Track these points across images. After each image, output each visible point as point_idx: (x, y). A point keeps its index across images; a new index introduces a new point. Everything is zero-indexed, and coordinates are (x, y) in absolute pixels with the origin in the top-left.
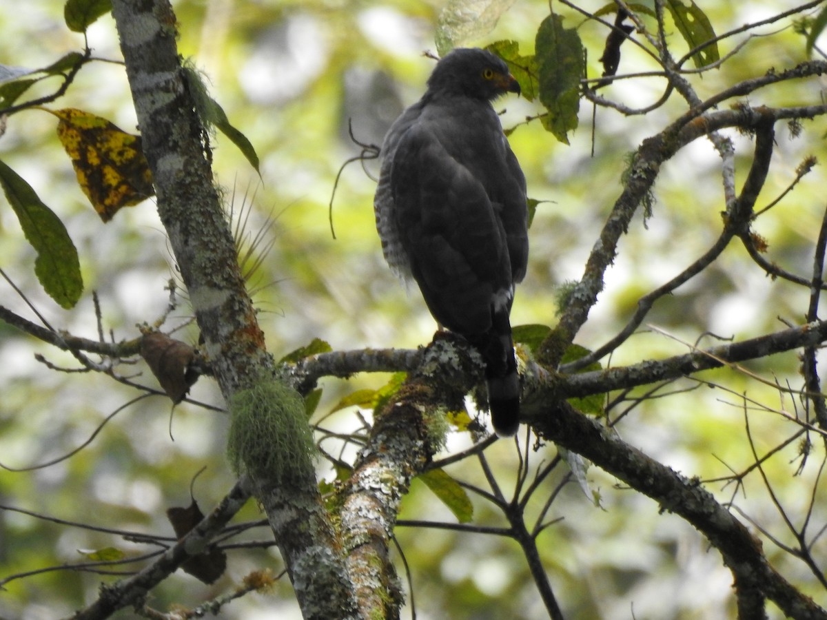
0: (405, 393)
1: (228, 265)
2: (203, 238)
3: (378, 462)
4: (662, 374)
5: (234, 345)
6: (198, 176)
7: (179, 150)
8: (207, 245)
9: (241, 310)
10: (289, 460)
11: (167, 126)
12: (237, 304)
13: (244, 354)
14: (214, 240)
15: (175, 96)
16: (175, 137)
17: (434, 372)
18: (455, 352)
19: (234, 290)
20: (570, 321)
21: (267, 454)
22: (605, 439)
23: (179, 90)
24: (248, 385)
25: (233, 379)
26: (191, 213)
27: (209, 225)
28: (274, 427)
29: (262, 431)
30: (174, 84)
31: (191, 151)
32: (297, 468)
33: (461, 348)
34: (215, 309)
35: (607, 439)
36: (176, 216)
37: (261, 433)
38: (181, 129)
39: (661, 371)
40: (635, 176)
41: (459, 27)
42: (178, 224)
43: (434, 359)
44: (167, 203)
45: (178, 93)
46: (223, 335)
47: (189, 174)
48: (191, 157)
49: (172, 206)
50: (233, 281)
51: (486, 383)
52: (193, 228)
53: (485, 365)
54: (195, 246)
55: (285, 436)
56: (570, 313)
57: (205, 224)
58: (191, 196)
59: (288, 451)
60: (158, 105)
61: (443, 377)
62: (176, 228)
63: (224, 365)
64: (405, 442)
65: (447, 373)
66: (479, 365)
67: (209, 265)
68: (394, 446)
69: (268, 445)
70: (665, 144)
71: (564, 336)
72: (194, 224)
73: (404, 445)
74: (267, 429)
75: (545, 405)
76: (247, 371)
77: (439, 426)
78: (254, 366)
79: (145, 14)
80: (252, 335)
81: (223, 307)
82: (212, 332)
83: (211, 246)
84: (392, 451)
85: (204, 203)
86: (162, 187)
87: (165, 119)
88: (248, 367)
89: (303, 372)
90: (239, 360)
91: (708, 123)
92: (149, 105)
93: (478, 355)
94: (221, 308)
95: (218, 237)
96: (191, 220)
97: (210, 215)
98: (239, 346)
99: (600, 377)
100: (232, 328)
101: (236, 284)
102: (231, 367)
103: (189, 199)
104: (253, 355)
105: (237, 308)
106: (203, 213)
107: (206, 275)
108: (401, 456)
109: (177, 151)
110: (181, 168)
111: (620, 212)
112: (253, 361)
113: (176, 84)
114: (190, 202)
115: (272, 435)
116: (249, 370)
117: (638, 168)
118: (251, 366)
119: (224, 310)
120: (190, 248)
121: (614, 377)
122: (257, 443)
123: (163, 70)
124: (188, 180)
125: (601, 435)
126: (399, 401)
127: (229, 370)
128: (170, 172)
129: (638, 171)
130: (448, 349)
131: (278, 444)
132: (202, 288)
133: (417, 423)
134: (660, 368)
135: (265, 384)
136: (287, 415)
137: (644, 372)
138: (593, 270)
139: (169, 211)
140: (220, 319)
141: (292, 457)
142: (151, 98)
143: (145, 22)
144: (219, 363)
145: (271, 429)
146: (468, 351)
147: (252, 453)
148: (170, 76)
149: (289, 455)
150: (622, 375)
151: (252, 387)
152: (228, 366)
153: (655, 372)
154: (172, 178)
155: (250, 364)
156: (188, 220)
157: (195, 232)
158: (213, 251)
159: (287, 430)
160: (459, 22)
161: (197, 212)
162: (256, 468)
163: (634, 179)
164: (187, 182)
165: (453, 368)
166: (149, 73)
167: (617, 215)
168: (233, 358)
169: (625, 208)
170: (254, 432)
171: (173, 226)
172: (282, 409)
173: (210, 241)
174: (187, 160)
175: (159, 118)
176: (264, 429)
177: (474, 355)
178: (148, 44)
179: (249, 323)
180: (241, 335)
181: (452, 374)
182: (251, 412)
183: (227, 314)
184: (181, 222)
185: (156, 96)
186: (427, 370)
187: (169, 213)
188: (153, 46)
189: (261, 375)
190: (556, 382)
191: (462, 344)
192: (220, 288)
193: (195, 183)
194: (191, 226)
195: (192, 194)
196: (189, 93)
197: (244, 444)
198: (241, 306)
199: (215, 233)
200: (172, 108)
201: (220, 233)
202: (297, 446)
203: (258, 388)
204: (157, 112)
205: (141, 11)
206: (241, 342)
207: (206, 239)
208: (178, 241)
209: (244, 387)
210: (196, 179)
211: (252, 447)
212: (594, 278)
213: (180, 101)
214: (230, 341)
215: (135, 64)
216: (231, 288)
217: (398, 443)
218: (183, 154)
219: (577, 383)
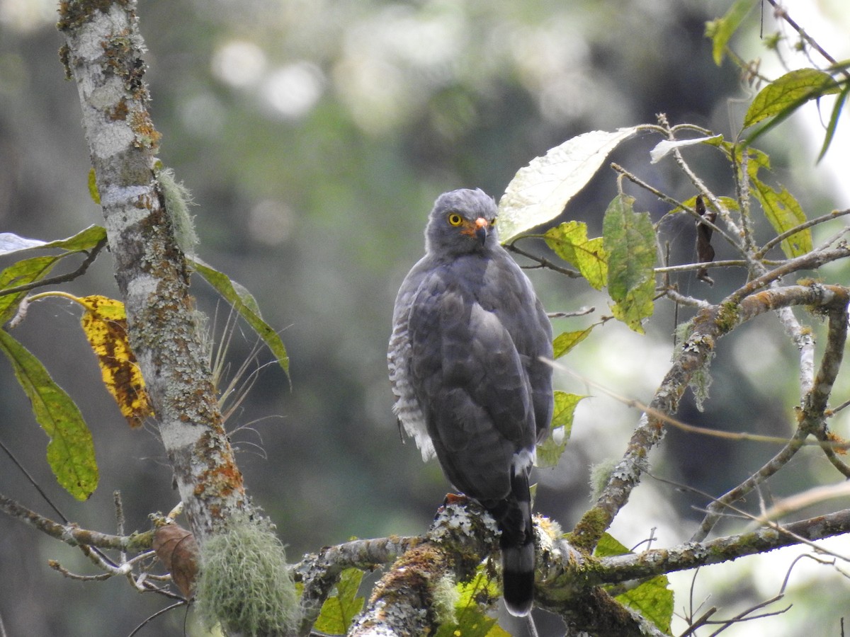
0: (410, 558)
1: (204, 399)
2: (176, 368)
3: (374, 629)
4: (705, 558)
5: (208, 486)
6: (173, 300)
7: (152, 271)
8: (181, 376)
9: (217, 448)
10: (264, 611)
11: (140, 245)
12: (212, 441)
13: (219, 496)
14: (188, 371)
15: (149, 213)
16: (148, 257)
17: (443, 537)
18: (468, 517)
19: (209, 426)
20: (608, 502)
21: (241, 605)
22: (644, 633)
23: (154, 206)
24: (223, 531)
25: (206, 524)
26: (164, 341)
27: (183, 354)
28: (249, 575)
29: (236, 579)
30: (148, 199)
31: (165, 274)
32: (274, 622)
33: (474, 513)
34: (188, 447)
35: (647, 633)
36: (148, 344)
37: (235, 582)
38: (155, 249)
39: (704, 555)
40: (687, 350)
41: (523, 210)
42: (150, 352)
43: (443, 524)
44: (138, 329)
45: (153, 210)
46: (197, 476)
47: (162, 298)
48: (165, 279)
49: (143, 332)
50: (209, 416)
51: (501, 552)
52: (166, 357)
53: (500, 533)
54: (168, 377)
55: (262, 585)
56: (608, 493)
57: (180, 352)
58: (165, 323)
59: (264, 602)
60: (130, 223)
61: (453, 542)
62: (147, 357)
63: (197, 509)
64: (406, 609)
65: (457, 539)
66: (494, 532)
67: (183, 398)
68: (393, 614)
69: (242, 595)
70: (722, 317)
71: (600, 518)
72: (166, 353)
73: (405, 612)
74: (241, 577)
75: (576, 590)
76: (222, 515)
77: (445, 594)
78: (229, 510)
79: (118, 122)
80: (229, 476)
81: (197, 444)
82: (184, 472)
83: (186, 378)
84: (391, 619)
85: (179, 331)
86: (133, 313)
87: (138, 237)
88: (223, 510)
89: (324, 564)
90: (213, 502)
91: (772, 298)
92: (120, 222)
93: (493, 521)
94: (194, 445)
95: (194, 368)
96: (164, 348)
97: (185, 343)
98: (213, 488)
99: (637, 560)
100: (206, 468)
101: (212, 420)
102: (204, 510)
103: (161, 326)
104: (229, 498)
105: (212, 446)
106: (177, 341)
107: (179, 409)
108: (401, 624)
109: (150, 273)
110: (155, 292)
111: (668, 388)
112: (228, 504)
113: (151, 200)
114: (163, 329)
115: (246, 584)
116: (224, 514)
117: (691, 341)
118: (227, 510)
119: (198, 447)
120: (162, 379)
121: (652, 560)
122: (231, 593)
123: (136, 184)
124: (162, 304)
125: (640, 627)
126: (402, 567)
127: (202, 513)
128: (142, 295)
129: (690, 345)
130: (460, 514)
131: (252, 594)
132: (174, 424)
133: (421, 591)
134: (702, 551)
135: (240, 529)
136: (263, 563)
137: (684, 556)
138: (636, 448)
139: (140, 338)
140: (193, 458)
141: (268, 608)
142: (123, 215)
143: (118, 131)
144: (191, 506)
145: (245, 578)
146: (482, 516)
147: (224, 604)
148: (144, 190)
149: (265, 607)
150: (661, 559)
151: (226, 532)
152: (201, 509)
153: (697, 556)
154: (144, 302)
155: (225, 507)
156: (160, 349)
157: (168, 362)
158: (187, 382)
159: (263, 579)
160: (524, 204)
161: (170, 340)
162: (229, 620)
163: (685, 353)
164: (161, 307)
165: (464, 535)
166: (121, 186)
167: (665, 391)
168: (206, 501)
169: (674, 384)
170: (227, 581)
171: (145, 356)
172: (259, 556)
173: (184, 372)
174: (161, 282)
175: (131, 236)
176: (238, 577)
177: (489, 521)
178: (121, 156)
179: (225, 462)
180: (216, 476)
181: (463, 540)
182: (224, 558)
183: (201, 452)
184: (153, 350)
185: (129, 213)
186: (434, 535)
187: (140, 341)
188: (126, 158)
189: (238, 519)
190: (589, 565)
191: (476, 508)
192: (194, 424)
193: (170, 308)
194: (163, 355)
195: (164, 320)
196: (165, 211)
197: (215, 594)
198: (217, 443)
199: (190, 364)
200: (146, 226)
201: (195, 364)
202: (274, 596)
203: (233, 533)
204: (129, 230)
205: (114, 119)
206: (216, 483)
207: (180, 370)
208: (149, 372)
209: (218, 532)
210: (171, 304)
211: (225, 596)
212: (637, 457)
213: (154, 219)
214: (204, 482)
215: (106, 177)
216: (206, 424)
217: (399, 610)
218: (157, 276)
219: (612, 567)
